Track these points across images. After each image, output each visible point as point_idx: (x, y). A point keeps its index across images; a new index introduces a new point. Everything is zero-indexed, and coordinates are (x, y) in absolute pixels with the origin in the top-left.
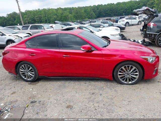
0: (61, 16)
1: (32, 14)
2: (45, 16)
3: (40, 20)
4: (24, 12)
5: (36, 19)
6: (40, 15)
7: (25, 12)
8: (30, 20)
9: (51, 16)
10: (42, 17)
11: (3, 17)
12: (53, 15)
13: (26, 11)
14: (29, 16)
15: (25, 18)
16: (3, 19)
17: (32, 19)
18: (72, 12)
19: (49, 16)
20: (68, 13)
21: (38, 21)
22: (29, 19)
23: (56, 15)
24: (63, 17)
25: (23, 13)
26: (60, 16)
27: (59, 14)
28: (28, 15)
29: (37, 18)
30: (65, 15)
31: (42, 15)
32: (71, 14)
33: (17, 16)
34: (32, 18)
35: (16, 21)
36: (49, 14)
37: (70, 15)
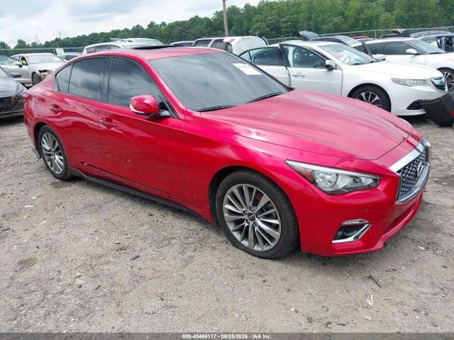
0: (356, 19)
1: (274, 11)
2: (310, 19)
3: (294, 30)
4: (256, 6)
5: (282, 25)
6: (295, 15)
7: (260, 7)
8: (268, 29)
9: (326, 17)
10: (299, 21)
11: (206, 19)
12: (331, 16)
13: (260, 3)
14: (267, 17)
15: (257, 21)
16: (204, 25)
17: (272, 26)
18: (394, 6)
19: (320, 19)
20: (381, 9)
21: (287, 32)
22: (264, 25)
23: (342, 14)
24: (361, 22)
25: (254, 7)
26: (354, 20)
27: (352, 12)
28: (264, 13)
29: (285, 22)
30: (368, 13)
31: (302, 15)
32: (388, 11)
33: (236, 18)
34: (273, 24)
35: (234, 30)
36: (321, 11)
37: (387, 15)
